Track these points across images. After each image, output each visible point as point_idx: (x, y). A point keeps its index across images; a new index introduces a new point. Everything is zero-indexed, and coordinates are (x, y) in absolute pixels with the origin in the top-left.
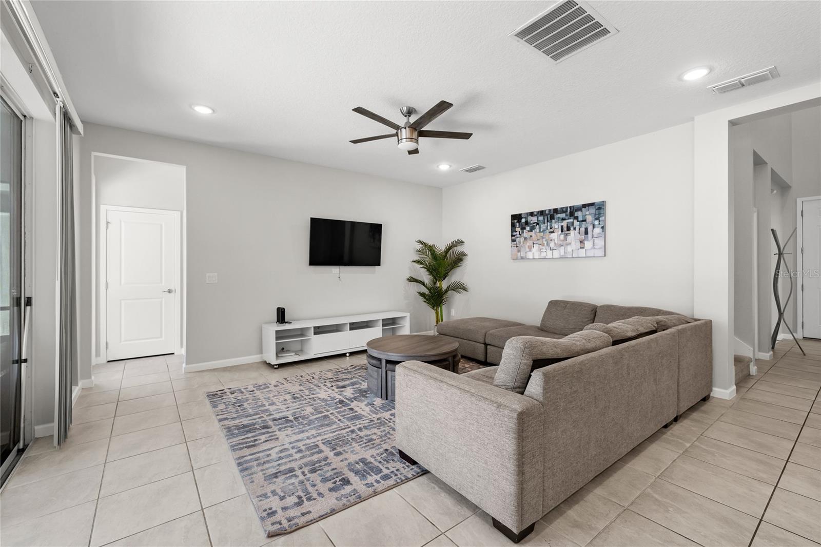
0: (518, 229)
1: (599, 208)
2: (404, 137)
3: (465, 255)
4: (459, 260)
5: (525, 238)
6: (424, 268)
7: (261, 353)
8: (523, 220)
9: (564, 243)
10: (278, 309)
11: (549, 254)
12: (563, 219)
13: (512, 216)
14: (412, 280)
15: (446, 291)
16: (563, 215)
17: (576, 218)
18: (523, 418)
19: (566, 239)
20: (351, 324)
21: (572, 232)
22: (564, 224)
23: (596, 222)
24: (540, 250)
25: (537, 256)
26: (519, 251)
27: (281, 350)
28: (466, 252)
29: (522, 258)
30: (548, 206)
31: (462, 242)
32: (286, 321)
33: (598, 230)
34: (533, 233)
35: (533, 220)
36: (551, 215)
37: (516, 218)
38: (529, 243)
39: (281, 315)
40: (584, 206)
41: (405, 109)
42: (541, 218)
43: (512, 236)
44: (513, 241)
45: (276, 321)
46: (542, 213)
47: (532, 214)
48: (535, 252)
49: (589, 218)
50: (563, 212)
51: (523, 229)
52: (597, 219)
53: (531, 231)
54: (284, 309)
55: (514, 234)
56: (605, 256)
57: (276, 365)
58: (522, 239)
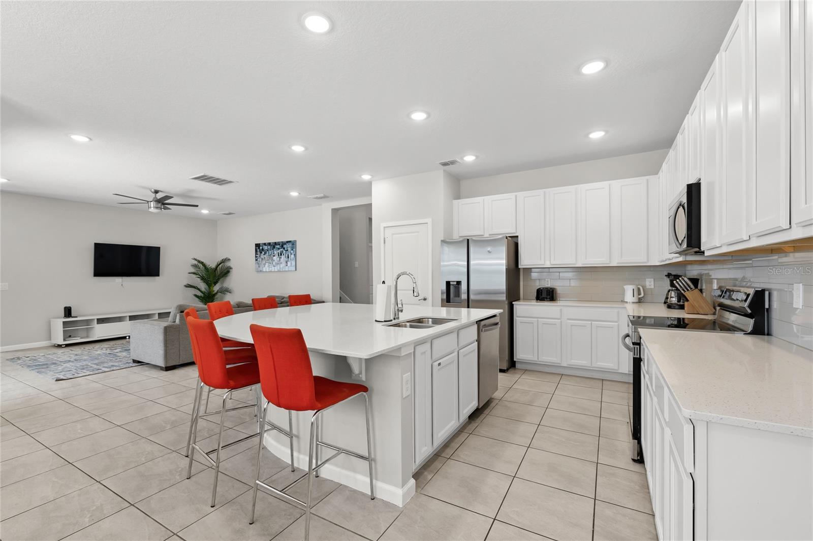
0: (259, 253)
1: (293, 244)
2: (152, 206)
3: (231, 268)
4: (226, 272)
5: (262, 259)
6: (198, 277)
7: (50, 339)
8: (261, 248)
9: (279, 263)
10: (65, 308)
11: (273, 269)
12: (279, 249)
13: (256, 244)
14: (189, 286)
15: (216, 293)
16: (278, 246)
17: (284, 248)
18: (166, 329)
19: (280, 260)
20: (130, 316)
21: (282, 256)
22: (279, 251)
23: (292, 252)
24: (269, 266)
25: (267, 270)
26: (259, 267)
27: (67, 335)
28: (232, 266)
29: (261, 271)
30: (272, 241)
31: (229, 260)
32: (72, 316)
33: (293, 256)
34: (265, 256)
35: (266, 248)
36: (273, 245)
37: (258, 246)
38: (264, 262)
39: (68, 312)
40: (287, 242)
41: (153, 190)
42: (269, 247)
43: (256, 257)
44: (256, 260)
45: (63, 316)
46: (269, 244)
47: (265, 244)
48: (266, 268)
49: (289, 249)
50: (279, 245)
51: (261, 253)
52: (292, 250)
53: (264, 254)
54: (70, 307)
55: (257, 256)
56: (296, 270)
57: (63, 345)
58: (261, 259)
